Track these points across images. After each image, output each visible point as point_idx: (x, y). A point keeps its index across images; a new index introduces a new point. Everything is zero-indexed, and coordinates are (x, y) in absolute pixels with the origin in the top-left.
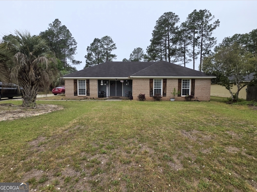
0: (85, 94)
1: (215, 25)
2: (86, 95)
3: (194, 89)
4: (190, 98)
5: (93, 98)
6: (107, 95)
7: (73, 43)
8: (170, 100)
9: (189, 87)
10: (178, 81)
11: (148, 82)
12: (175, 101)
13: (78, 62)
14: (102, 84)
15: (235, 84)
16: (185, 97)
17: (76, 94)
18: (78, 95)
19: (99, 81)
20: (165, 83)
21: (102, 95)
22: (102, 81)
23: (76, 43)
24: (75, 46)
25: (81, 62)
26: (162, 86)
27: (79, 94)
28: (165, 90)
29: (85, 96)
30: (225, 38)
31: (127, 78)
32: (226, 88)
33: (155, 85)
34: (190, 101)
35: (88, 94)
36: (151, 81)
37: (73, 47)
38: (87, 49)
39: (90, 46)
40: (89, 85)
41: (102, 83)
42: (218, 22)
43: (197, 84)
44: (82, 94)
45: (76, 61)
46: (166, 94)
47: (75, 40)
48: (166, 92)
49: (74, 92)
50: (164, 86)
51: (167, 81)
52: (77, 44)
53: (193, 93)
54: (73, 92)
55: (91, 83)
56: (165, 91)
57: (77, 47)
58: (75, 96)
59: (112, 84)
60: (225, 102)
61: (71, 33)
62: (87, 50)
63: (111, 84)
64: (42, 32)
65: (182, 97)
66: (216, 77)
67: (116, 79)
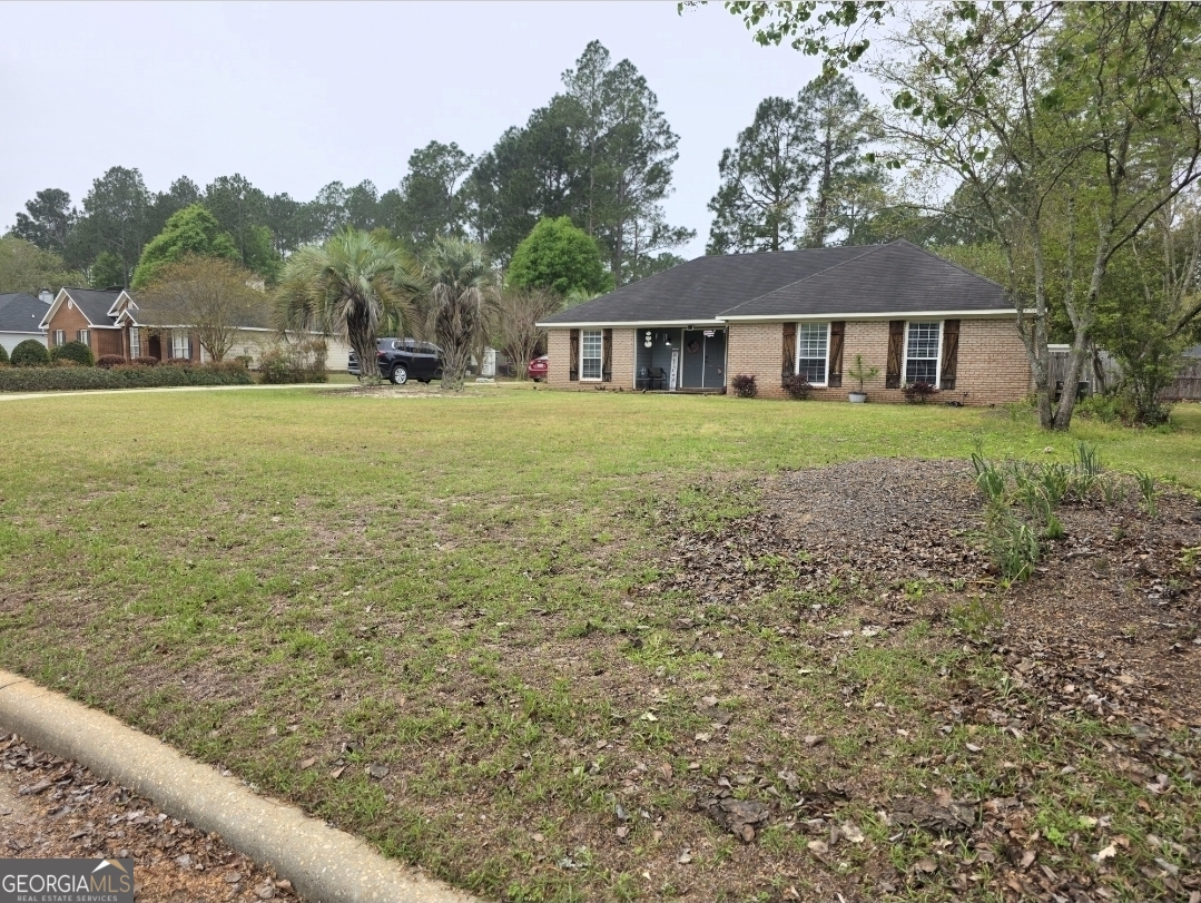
0: (599, 377)
2: (600, 380)
3: (956, 359)
5: (621, 390)
6: (673, 384)
7: (661, 140)
8: (848, 400)
9: (934, 353)
10: (891, 327)
11: (778, 335)
12: (867, 401)
13: (681, 235)
14: (648, 345)
17: (574, 374)
18: (581, 379)
19: (641, 332)
20: (838, 337)
21: (651, 381)
22: (649, 333)
23: (674, 139)
24: (670, 154)
25: (693, 234)
26: (828, 348)
27: (584, 376)
28: (838, 362)
29: (597, 383)
33: (804, 344)
35: (607, 376)
36: (789, 331)
37: (659, 157)
38: (722, 166)
39: (734, 145)
40: (611, 345)
41: (648, 338)
43: (967, 339)
44: (592, 376)
45: (671, 228)
46: (840, 377)
47: (669, 127)
48: (841, 372)
49: (571, 369)
50: (835, 347)
51: (848, 329)
52: (677, 145)
53: (948, 376)
54: (567, 368)
55: (616, 339)
56: (837, 368)
57: (677, 156)
58: (574, 383)
59: (693, 342)
61: (654, 92)
62: (718, 168)
63: (689, 344)
64: (538, 111)
67: (690, 326)
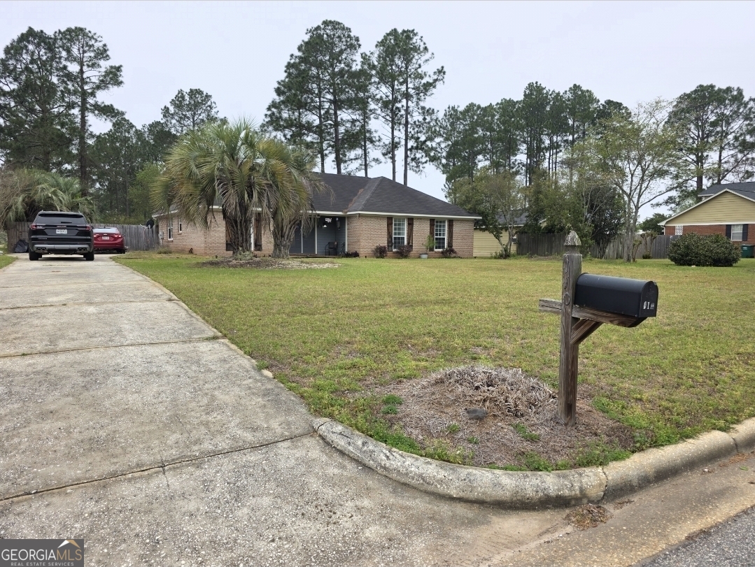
1: (435, 77)
3: (452, 237)
4: (449, 253)
8: (419, 257)
9: (444, 234)
10: (430, 222)
12: (428, 258)
15: (506, 230)
16: (442, 253)
20: (410, 226)
26: (406, 232)
28: (411, 238)
30: (449, 108)
31: (340, 213)
32: (495, 236)
33: (395, 229)
34: (449, 257)
35: (259, 246)
36: (390, 222)
40: (261, 225)
42: (441, 71)
43: (456, 228)
46: (412, 246)
48: (412, 243)
49: (227, 241)
50: (409, 231)
51: (414, 222)
53: (450, 244)
56: (411, 241)
60: (495, 258)
65: (436, 252)
66: (481, 218)
67: (318, 215)
